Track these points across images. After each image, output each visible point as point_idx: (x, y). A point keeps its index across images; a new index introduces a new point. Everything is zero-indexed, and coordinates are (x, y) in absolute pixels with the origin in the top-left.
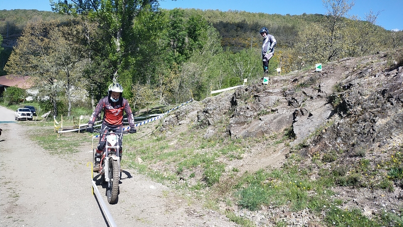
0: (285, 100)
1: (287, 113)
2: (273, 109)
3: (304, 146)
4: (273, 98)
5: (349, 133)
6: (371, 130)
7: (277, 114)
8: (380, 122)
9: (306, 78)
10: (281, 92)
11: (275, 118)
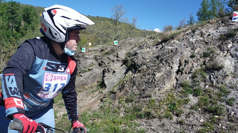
0: (97, 63)
1: (99, 71)
2: (89, 68)
3: (113, 93)
4: (89, 61)
5: (141, 83)
6: (153, 80)
7: (92, 72)
8: (158, 75)
9: (109, 49)
10: (94, 58)
11: (91, 75)
